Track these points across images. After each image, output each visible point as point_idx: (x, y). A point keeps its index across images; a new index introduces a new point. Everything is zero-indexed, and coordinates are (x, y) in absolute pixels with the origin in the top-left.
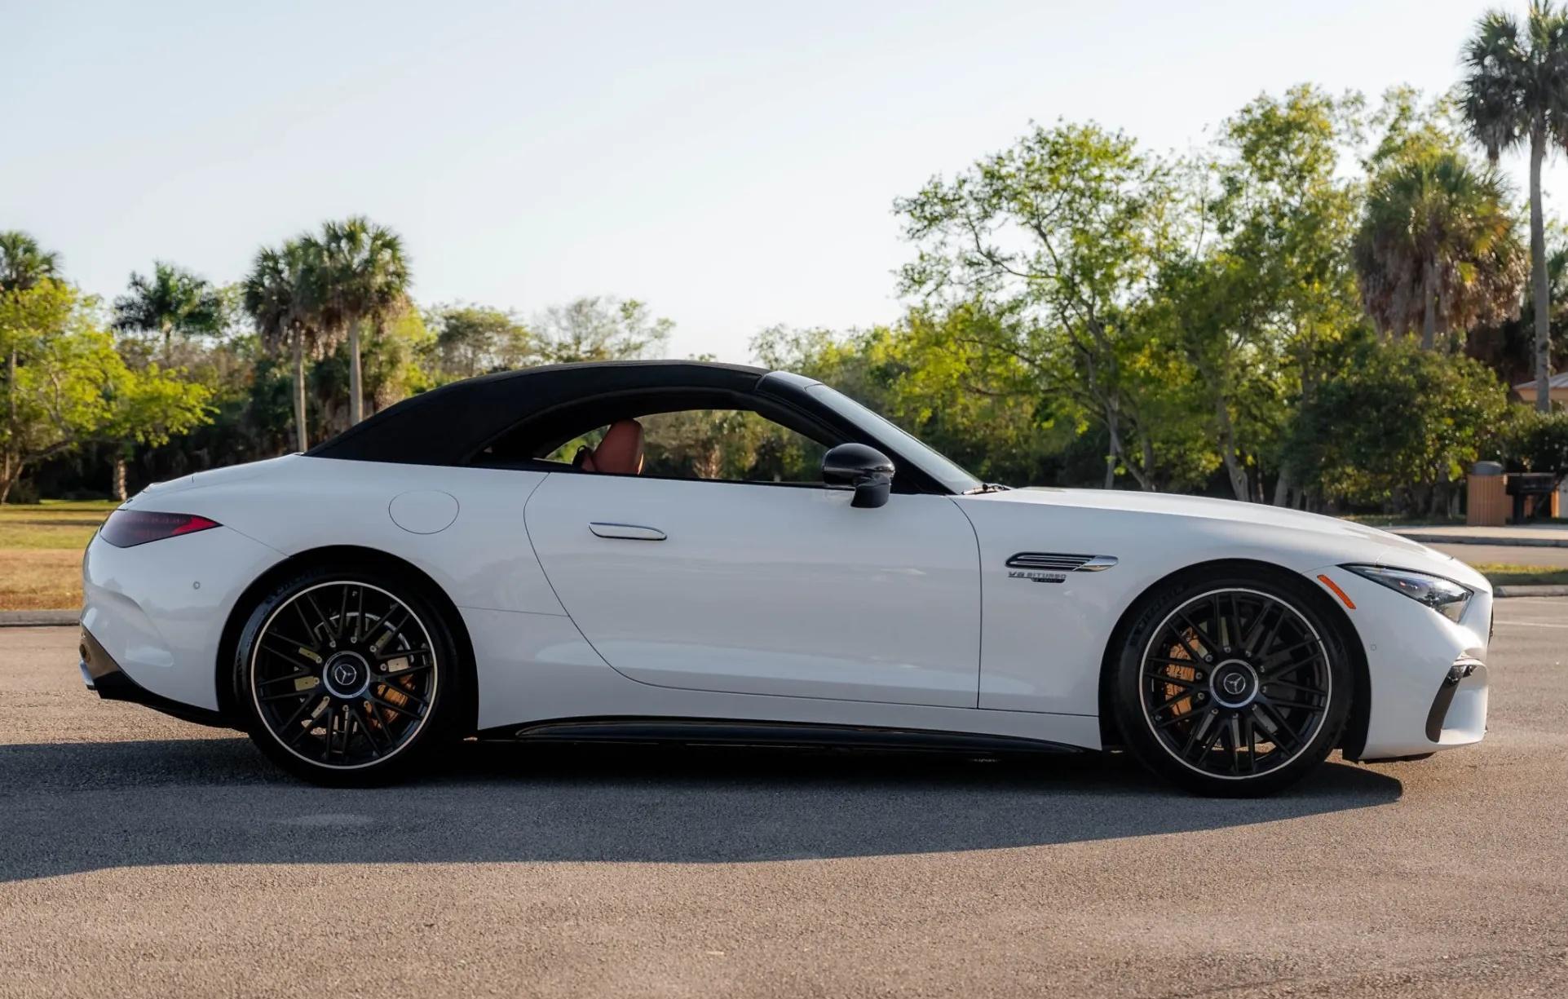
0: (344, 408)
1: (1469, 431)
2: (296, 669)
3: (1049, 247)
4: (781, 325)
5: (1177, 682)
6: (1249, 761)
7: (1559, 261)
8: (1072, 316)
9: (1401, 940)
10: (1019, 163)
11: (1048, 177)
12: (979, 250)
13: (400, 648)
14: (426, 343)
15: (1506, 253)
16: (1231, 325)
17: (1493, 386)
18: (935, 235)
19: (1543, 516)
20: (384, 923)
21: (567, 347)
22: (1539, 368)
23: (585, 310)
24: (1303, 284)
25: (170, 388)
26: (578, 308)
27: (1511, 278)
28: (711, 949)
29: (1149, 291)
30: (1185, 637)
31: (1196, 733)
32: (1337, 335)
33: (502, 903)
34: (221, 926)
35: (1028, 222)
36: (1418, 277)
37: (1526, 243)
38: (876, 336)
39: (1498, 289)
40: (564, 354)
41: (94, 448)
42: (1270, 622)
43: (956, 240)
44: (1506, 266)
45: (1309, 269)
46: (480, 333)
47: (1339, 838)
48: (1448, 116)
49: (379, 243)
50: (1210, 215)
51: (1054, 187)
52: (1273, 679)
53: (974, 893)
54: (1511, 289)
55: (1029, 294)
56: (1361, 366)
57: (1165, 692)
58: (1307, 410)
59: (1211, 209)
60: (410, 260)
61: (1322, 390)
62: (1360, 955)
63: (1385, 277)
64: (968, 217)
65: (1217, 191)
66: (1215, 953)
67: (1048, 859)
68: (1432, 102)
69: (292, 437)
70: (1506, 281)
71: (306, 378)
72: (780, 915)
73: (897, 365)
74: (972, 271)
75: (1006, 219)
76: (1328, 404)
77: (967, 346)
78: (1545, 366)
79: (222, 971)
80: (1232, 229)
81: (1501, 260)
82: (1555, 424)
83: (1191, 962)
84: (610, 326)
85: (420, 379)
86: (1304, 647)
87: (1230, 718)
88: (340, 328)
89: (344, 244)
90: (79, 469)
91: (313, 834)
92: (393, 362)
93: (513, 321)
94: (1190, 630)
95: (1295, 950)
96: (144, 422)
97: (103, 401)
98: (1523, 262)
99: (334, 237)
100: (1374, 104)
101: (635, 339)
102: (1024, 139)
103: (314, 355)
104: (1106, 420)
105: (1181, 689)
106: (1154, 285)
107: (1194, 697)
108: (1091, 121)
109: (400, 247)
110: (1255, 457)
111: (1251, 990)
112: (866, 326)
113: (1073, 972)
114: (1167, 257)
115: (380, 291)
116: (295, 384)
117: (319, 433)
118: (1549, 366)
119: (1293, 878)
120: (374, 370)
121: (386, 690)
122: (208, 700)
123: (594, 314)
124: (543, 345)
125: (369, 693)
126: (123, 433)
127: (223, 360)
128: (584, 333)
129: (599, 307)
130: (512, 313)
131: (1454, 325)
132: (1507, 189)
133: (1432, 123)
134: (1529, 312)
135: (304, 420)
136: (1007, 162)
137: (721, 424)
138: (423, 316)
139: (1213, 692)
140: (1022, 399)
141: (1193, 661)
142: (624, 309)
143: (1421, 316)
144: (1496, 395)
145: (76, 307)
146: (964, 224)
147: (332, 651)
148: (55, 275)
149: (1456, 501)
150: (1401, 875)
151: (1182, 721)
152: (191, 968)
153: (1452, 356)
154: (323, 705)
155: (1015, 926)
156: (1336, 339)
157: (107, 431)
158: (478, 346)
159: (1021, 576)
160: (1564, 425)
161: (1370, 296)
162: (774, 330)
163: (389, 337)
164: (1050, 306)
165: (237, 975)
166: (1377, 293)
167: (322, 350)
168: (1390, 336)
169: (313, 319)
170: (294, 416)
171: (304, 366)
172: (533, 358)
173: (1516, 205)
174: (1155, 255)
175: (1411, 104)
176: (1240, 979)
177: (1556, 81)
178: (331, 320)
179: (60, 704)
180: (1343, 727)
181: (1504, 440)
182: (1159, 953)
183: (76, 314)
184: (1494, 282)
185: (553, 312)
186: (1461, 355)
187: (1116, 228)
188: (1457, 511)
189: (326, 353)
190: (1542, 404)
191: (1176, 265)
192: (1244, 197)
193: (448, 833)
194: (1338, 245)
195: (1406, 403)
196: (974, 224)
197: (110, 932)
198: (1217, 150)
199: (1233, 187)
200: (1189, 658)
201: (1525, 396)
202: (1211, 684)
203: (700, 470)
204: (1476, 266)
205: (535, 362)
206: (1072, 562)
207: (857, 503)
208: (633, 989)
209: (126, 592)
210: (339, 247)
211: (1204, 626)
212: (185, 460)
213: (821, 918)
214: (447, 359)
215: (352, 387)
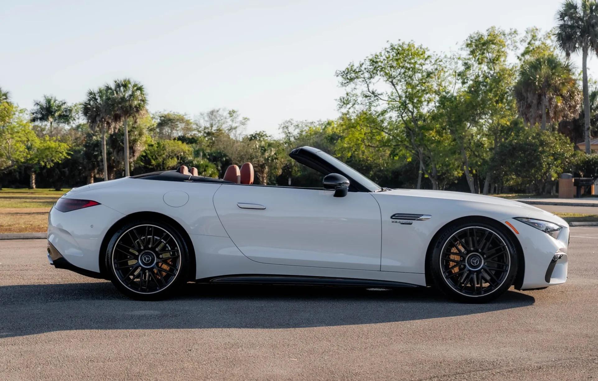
0: (121, 152)
1: (559, 161)
2: (129, 257)
3: (397, 90)
4: (292, 119)
5: (453, 261)
6: (480, 290)
7: (594, 95)
8: (405, 116)
9: (537, 354)
10: (384, 57)
11: (395, 63)
12: (369, 91)
13: (167, 249)
14: (153, 127)
15: (573, 92)
16: (467, 120)
17: (568, 144)
18: (352, 85)
19: (588, 194)
20: (173, 349)
21: (208, 128)
22: (586, 137)
23: (214, 114)
24: (495, 104)
25: (53, 144)
26: (212, 113)
27: (575, 102)
28: (292, 358)
29: (435, 107)
30: (457, 244)
31: (461, 279)
32: (508, 123)
33: (214, 342)
34: (114, 350)
35: (387, 80)
36: (539, 103)
37: (581, 88)
38: (329, 124)
39: (570, 107)
40: (207, 131)
41: (23, 168)
42: (487, 239)
43: (359, 87)
44: (573, 98)
45: (497, 98)
46: (173, 123)
47: (514, 318)
48: (551, 39)
49: (135, 88)
50: (459, 78)
51: (398, 66)
52: (489, 260)
53: (383, 338)
54: (575, 107)
55: (389, 108)
56: (518, 136)
57: (449, 265)
58: (496, 153)
59: (459, 75)
60: (147, 95)
61: (502, 145)
62: (523, 359)
63: (527, 102)
64: (364, 78)
65: (461, 68)
66: (471, 359)
67: (409, 326)
68: (545, 34)
69: (101, 164)
70: (574, 103)
71: (106, 141)
72: (315, 346)
73: (337, 135)
74: (366, 99)
75: (380, 79)
76: (505, 151)
77: (365, 128)
78: (588, 136)
79: (119, 366)
80: (467, 83)
81: (572, 95)
82: (593, 159)
83: (463, 362)
84: (224, 120)
85: (151, 141)
86: (500, 248)
87: (473, 274)
88: (120, 122)
89: (122, 88)
90: (17, 176)
91: (140, 318)
92: (140, 134)
93: (186, 118)
94: (458, 242)
95: (500, 358)
96: (43, 158)
97: (27, 150)
98: (580, 96)
99: (118, 86)
100: (522, 34)
101: (234, 125)
102: (386, 49)
103: (110, 132)
104: (419, 156)
105: (455, 264)
106: (437, 104)
107: (460, 267)
108: (412, 40)
109: (143, 90)
110: (476, 171)
111: (485, 372)
112: (324, 120)
113: (421, 365)
114: (442, 94)
115: (136, 107)
116: (102, 143)
117: (111, 162)
118: (590, 136)
119: (497, 332)
120: (132, 138)
121: (162, 265)
122: (96, 268)
123: (218, 115)
124: (198, 128)
125: (156, 266)
126: (35, 162)
127: (73, 133)
128: (214, 122)
129: (220, 112)
130: (186, 115)
131: (553, 120)
132: (574, 68)
133: (544, 42)
134: (582, 115)
135: (106, 157)
136: (379, 57)
137: (268, 158)
138: (152, 116)
139: (467, 265)
140: (385, 148)
141: (460, 253)
142: (230, 113)
143: (541, 117)
144: (570, 147)
145: (17, 113)
146: (363, 81)
147: (142, 250)
148: (8, 101)
149: (554, 188)
150: (537, 331)
151: (456, 275)
152: (109, 365)
153: (553, 132)
154: (139, 270)
155: (399, 350)
156: (508, 125)
157: (29, 162)
158: (172, 128)
159: (396, 222)
160: (596, 159)
161: (521, 109)
162: (289, 121)
163: (139, 124)
164: (397, 112)
165: (125, 368)
166: (524, 108)
167: (113, 130)
168: (529, 124)
169: (109, 118)
170: (101, 155)
171: (106, 137)
172: (194, 132)
173: (577, 73)
174: (437, 93)
175: (536, 34)
176: (481, 368)
177: (593, 26)
178: (117, 118)
179: (32, 270)
180: (514, 277)
181: (573, 164)
182: (451, 359)
183: (17, 116)
184: (569, 104)
185: (202, 114)
186: (556, 132)
187: (421, 82)
188: (555, 192)
189: (114, 131)
190: (588, 151)
191: (446, 97)
192: (472, 70)
193: (189, 317)
194: (508, 89)
195: (535, 151)
196: (367, 80)
197: (76, 353)
198: (460, 52)
199: (468, 67)
200: (458, 252)
201: (581, 147)
202: (466, 262)
203: (260, 176)
204: (562, 97)
205: (195, 134)
206: (416, 217)
207: (336, 195)
208: (267, 372)
209: (64, 228)
210: (120, 89)
211: (463, 240)
212: (59, 173)
213: (330, 347)
214: (161, 133)
215: (125, 144)
